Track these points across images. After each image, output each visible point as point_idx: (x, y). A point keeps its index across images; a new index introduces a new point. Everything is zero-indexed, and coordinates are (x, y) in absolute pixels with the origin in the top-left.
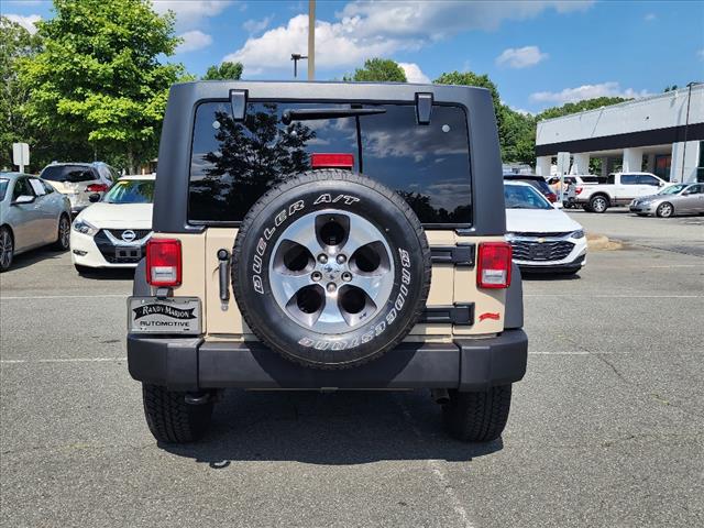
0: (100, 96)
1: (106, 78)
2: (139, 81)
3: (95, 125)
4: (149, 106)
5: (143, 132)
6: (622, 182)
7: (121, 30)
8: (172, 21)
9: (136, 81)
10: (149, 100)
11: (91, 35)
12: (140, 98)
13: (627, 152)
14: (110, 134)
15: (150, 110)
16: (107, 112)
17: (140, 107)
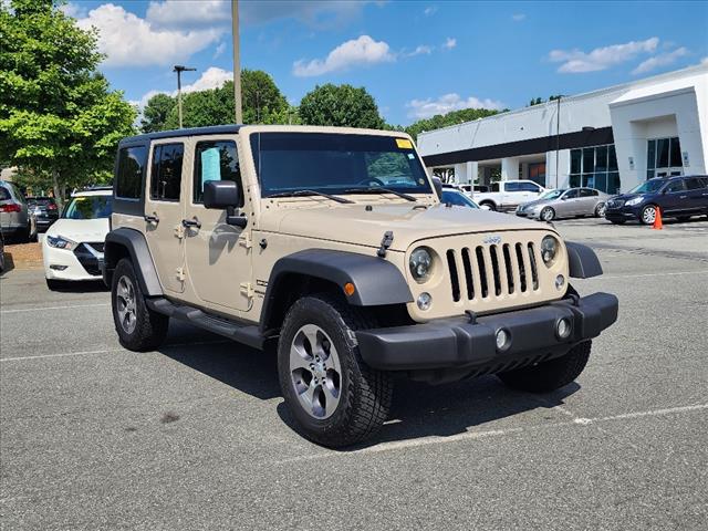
0: (26, 113)
1: (32, 95)
2: (64, 98)
3: (22, 142)
4: (76, 123)
5: (72, 148)
6: (506, 190)
7: (44, 47)
8: (95, 37)
9: (62, 97)
10: (76, 117)
11: (13, 51)
12: (65, 115)
13: (505, 162)
14: (39, 152)
15: (76, 126)
16: (35, 129)
17: (68, 124)
